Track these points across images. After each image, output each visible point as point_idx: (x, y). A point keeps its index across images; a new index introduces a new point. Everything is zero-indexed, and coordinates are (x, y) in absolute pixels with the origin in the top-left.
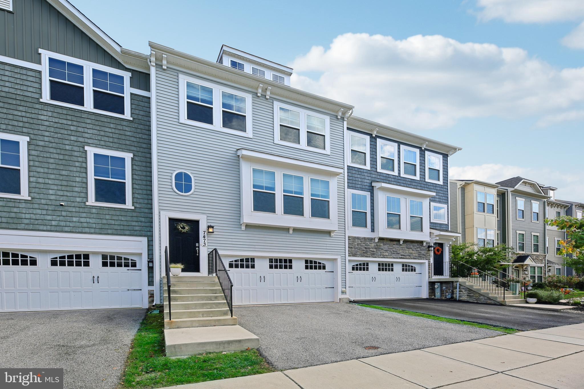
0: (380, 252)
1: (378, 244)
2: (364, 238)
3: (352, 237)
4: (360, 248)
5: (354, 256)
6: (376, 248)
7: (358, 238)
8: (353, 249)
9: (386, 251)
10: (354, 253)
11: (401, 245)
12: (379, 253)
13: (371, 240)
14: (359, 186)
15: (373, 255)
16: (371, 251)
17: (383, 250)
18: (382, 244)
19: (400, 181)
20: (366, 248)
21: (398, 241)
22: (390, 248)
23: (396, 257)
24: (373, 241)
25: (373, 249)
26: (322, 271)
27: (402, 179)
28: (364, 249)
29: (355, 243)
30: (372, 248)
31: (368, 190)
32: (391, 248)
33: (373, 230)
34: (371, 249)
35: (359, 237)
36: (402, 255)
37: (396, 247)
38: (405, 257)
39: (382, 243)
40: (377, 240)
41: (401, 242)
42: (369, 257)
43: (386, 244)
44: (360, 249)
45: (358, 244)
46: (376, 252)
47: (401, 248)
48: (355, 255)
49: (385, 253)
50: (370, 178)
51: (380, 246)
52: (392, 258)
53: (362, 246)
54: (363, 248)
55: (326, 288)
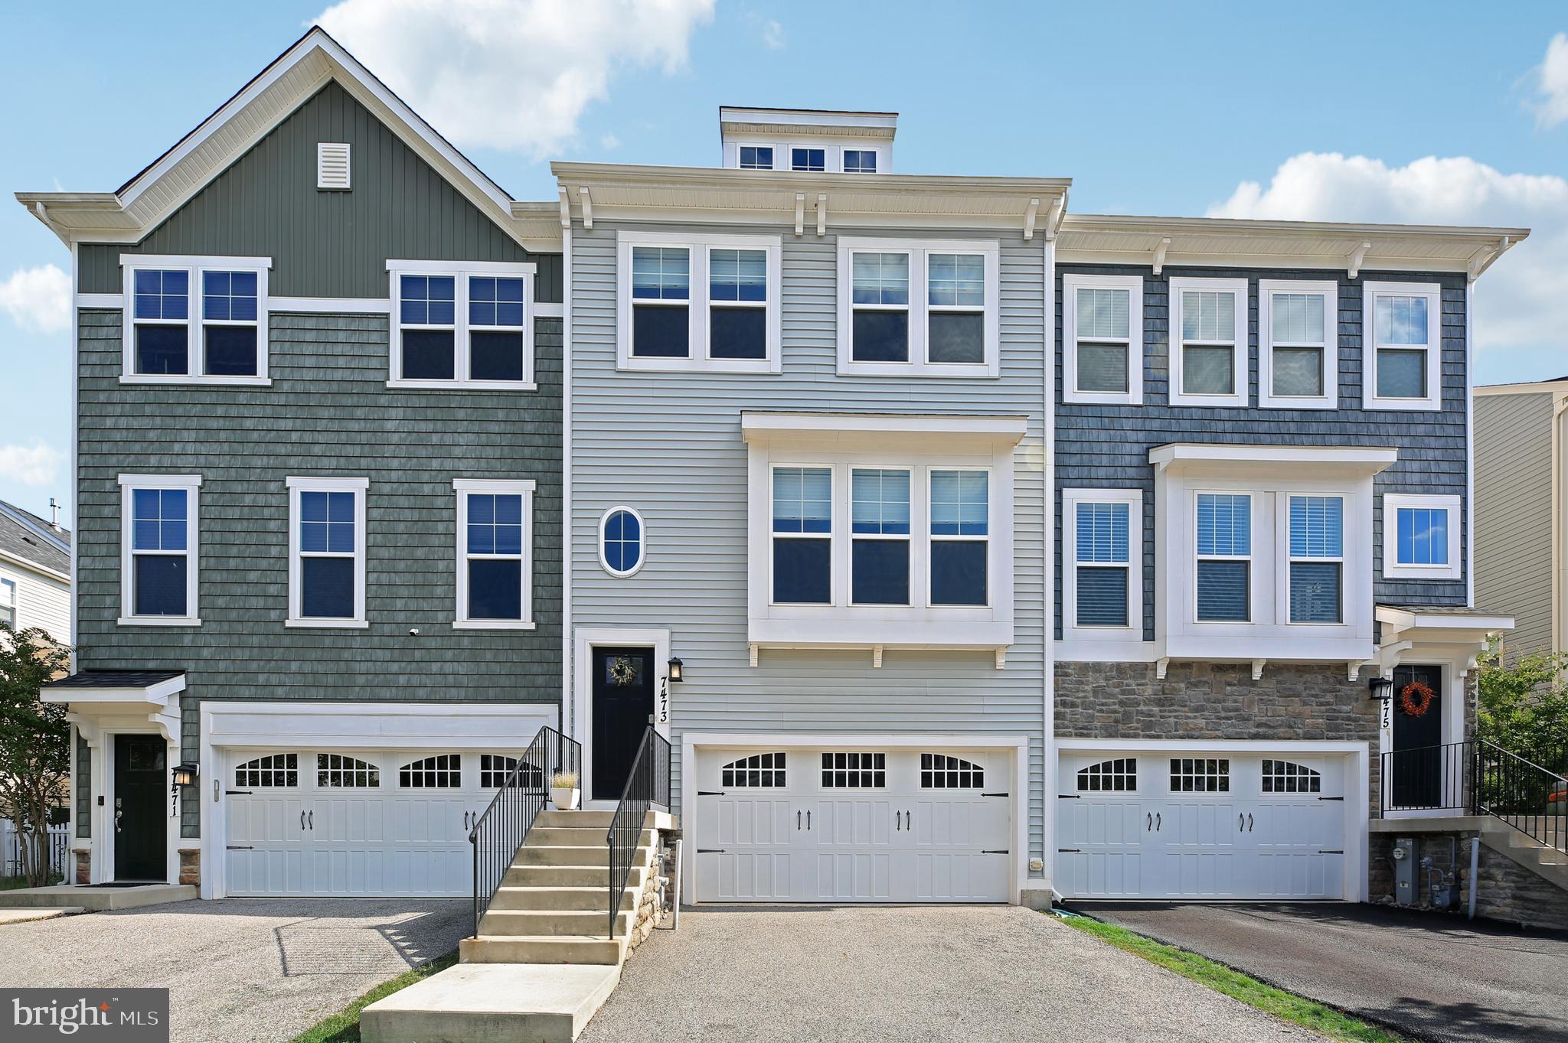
0: (1175, 717)
1: (1167, 685)
2: (1120, 668)
3: (1076, 663)
4: (1103, 705)
5: (1081, 735)
6: (1159, 703)
7: (1097, 667)
8: (1080, 710)
9: (1197, 710)
10: (1081, 725)
11: (1254, 683)
12: (1172, 720)
13: (1143, 670)
14: (1102, 472)
15: (1150, 731)
16: (1142, 713)
17: (1185, 706)
18: (1182, 685)
19: (1256, 427)
20: (1122, 703)
21: (1246, 667)
22: (1213, 696)
23: (1237, 733)
24: (1150, 673)
25: (1148, 705)
26: (972, 791)
27: (1266, 416)
28: (1116, 707)
29: (1086, 687)
30: (1145, 704)
31: (1135, 483)
32: (1220, 696)
33: (1149, 634)
34: (1142, 708)
35: (1099, 664)
36: (1259, 725)
37: (1234, 695)
38: (1270, 732)
39: (1183, 682)
40: (1161, 673)
41: (1257, 674)
42: (1135, 736)
43: (1195, 685)
44: (1104, 708)
45: (1095, 692)
46: (1161, 717)
47: (1257, 698)
48: (1085, 732)
49: (1195, 717)
50: (1141, 436)
51: (1174, 690)
52: (1219, 738)
53: (1112, 696)
54: (1114, 704)
55: (984, 852)
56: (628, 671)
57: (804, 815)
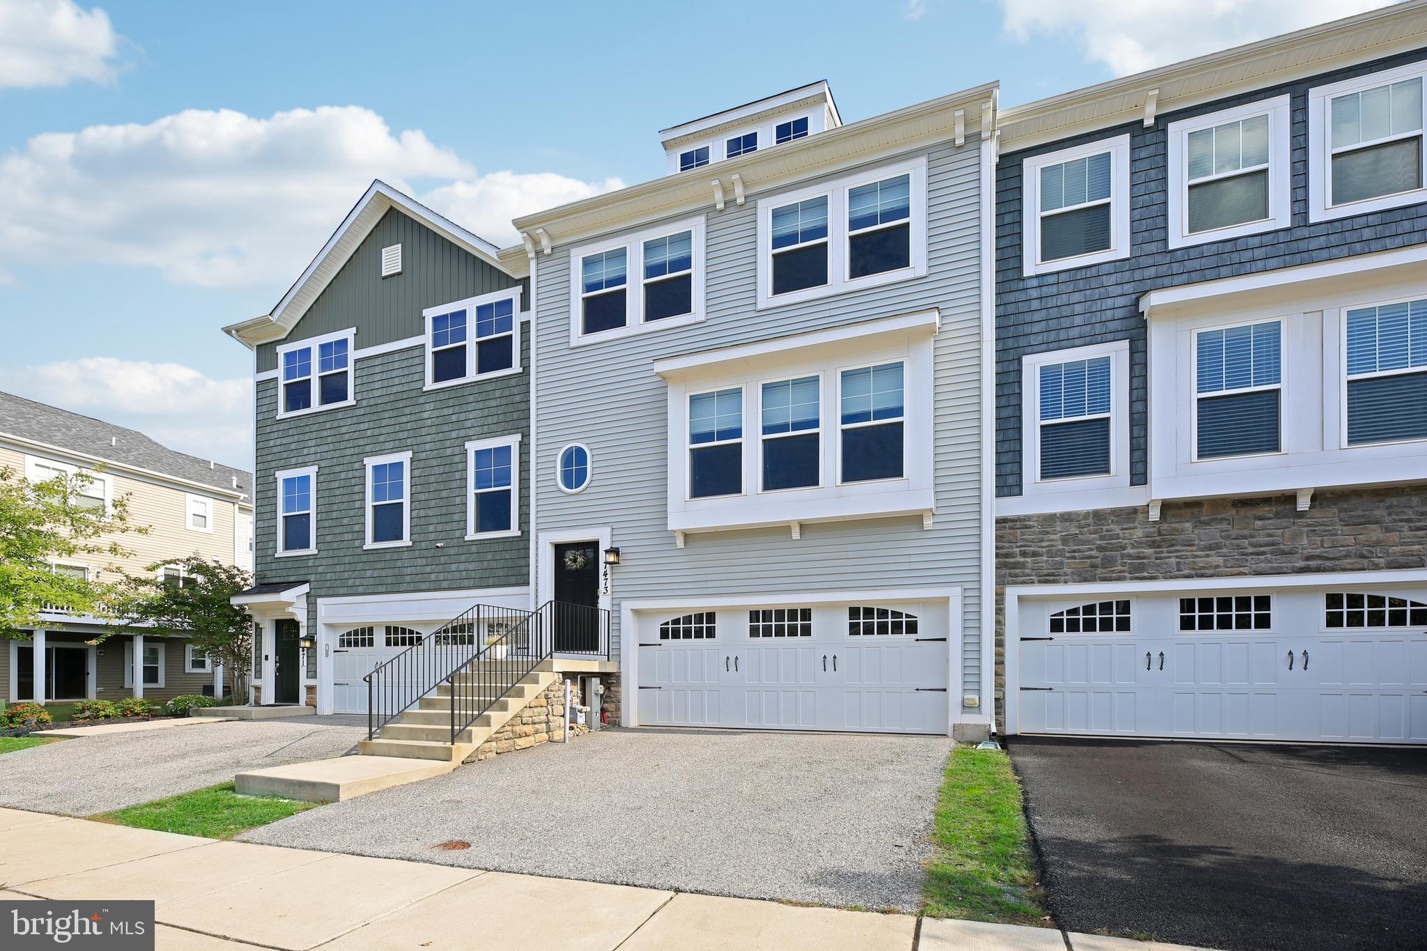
0: (1177, 557)
1: (1165, 526)
2: (1098, 516)
3: (1039, 516)
4: (1074, 551)
5: (1046, 582)
6: (1153, 544)
7: (1067, 518)
8: (1045, 558)
9: (1210, 548)
10: (1046, 572)
11: (1302, 515)
12: (1173, 560)
13: (1131, 514)
14: (1075, 332)
15: (1139, 571)
16: (1129, 556)
17: (1193, 545)
18: (1188, 525)
19: (1303, 245)
20: (1100, 549)
21: (1288, 498)
22: (1234, 533)
23: (1272, 568)
24: (1140, 517)
25: (1137, 547)
26: (904, 637)
27: (1319, 229)
28: (1094, 553)
29: (1052, 537)
30: (1133, 547)
31: (1119, 335)
32: (1245, 532)
33: (1139, 476)
34: (1130, 551)
35: (1069, 514)
36: (1308, 558)
37: (1267, 527)
38: (1328, 564)
39: (1188, 521)
40: (1155, 514)
41: (1303, 504)
42: (1119, 579)
43: (1207, 523)
44: (1076, 554)
45: (1065, 540)
46: (1156, 558)
47: (1306, 529)
48: (1051, 578)
49: (1208, 556)
50: (1128, 288)
51: (1173, 531)
52: (1246, 574)
53: (1084, 542)
54: (1091, 550)
55: (917, 690)
56: (580, 559)
57: (732, 660)
